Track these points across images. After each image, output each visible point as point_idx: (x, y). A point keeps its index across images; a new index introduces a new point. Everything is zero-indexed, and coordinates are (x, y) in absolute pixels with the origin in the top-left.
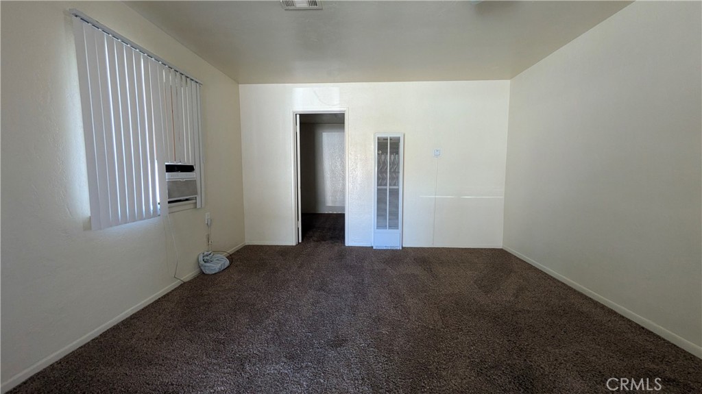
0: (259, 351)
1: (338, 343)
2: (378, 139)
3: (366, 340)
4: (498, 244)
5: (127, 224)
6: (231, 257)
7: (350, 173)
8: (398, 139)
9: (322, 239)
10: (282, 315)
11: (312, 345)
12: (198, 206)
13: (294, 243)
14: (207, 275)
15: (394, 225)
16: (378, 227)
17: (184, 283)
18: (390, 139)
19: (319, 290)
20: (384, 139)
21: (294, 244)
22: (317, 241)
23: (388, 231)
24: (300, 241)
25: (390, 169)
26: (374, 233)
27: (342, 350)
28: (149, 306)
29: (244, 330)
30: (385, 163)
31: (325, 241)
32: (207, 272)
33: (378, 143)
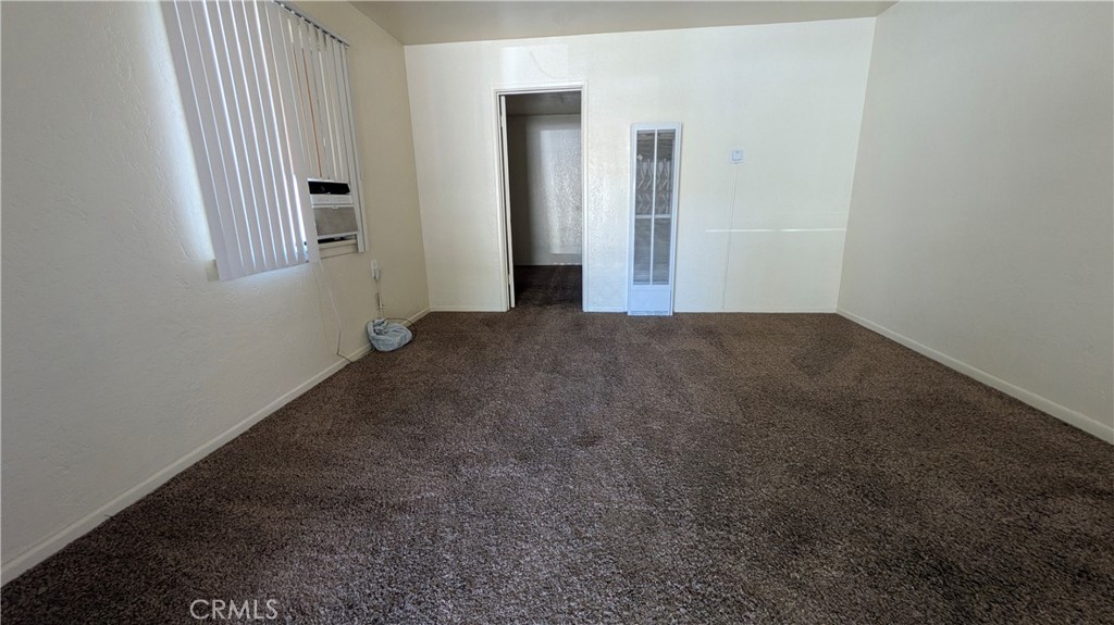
0: (475, 450)
1: (589, 440)
2: (638, 135)
3: (630, 437)
4: (831, 307)
5: (265, 273)
6: (413, 328)
7: (590, 194)
8: (673, 133)
9: (548, 302)
10: (501, 405)
11: (551, 443)
12: (361, 249)
13: (503, 308)
14: (382, 352)
15: (662, 279)
16: (636, 281)
17: (352, 363)
18: (659, 134)
19: (552, 372)
20: (648, 135)
21: (504, 310)
22: (541, 305)
23: (650, 287)
24: (513, 305)
25: (657, 187)
26: (629, 290)
27: (597, 449)
28: (307, 392)
29: (450, 423)
30: (648, 177)
31: (551, 305)
32: (382, 348)
33: (638, 141)
